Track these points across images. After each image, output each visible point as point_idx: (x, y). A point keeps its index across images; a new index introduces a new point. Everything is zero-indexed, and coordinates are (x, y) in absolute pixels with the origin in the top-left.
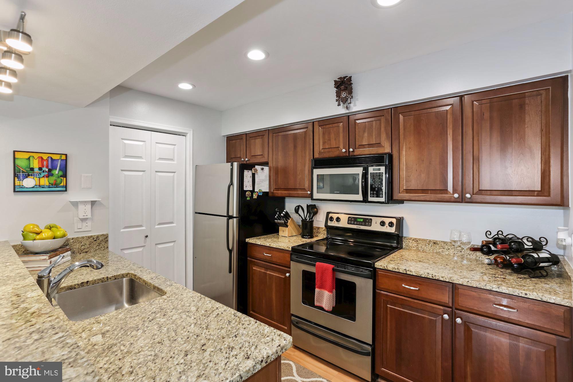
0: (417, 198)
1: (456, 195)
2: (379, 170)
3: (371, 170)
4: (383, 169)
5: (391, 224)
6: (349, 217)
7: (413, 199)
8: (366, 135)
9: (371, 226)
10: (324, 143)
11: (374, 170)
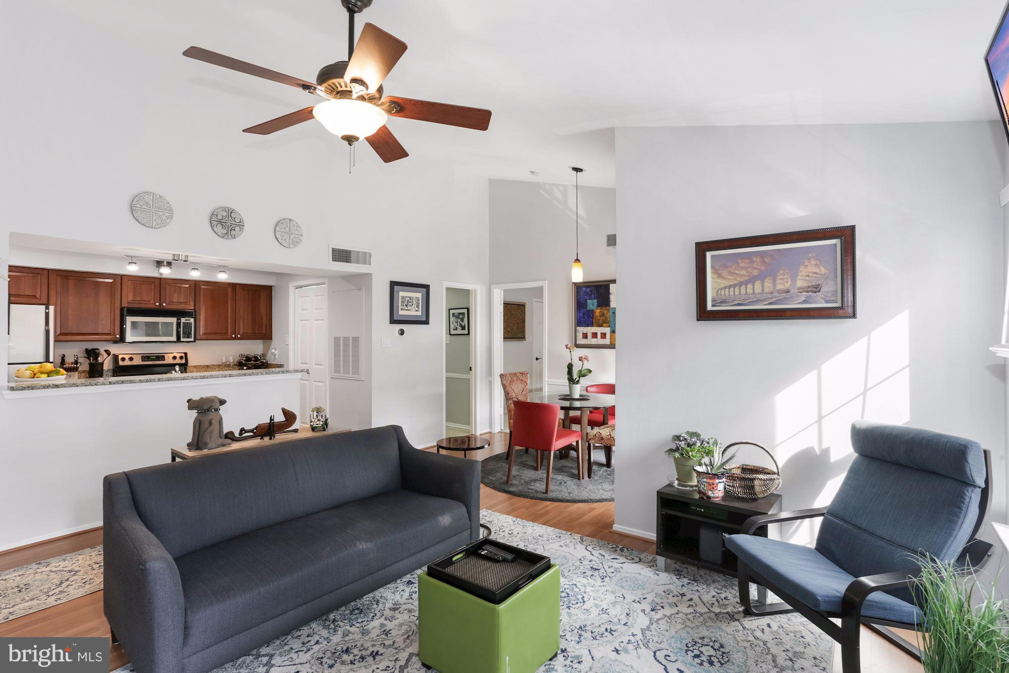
0: (211, 338)
1: (233, 336)
2: (189, 320)
3: (183, 320)
4: (192, 320)
5: (181, 358)
6: (142, 356)
7: (209, 338)
8: (176, 295)
9: (164, 360)
10: (134, 295)
11: (186, 320)
